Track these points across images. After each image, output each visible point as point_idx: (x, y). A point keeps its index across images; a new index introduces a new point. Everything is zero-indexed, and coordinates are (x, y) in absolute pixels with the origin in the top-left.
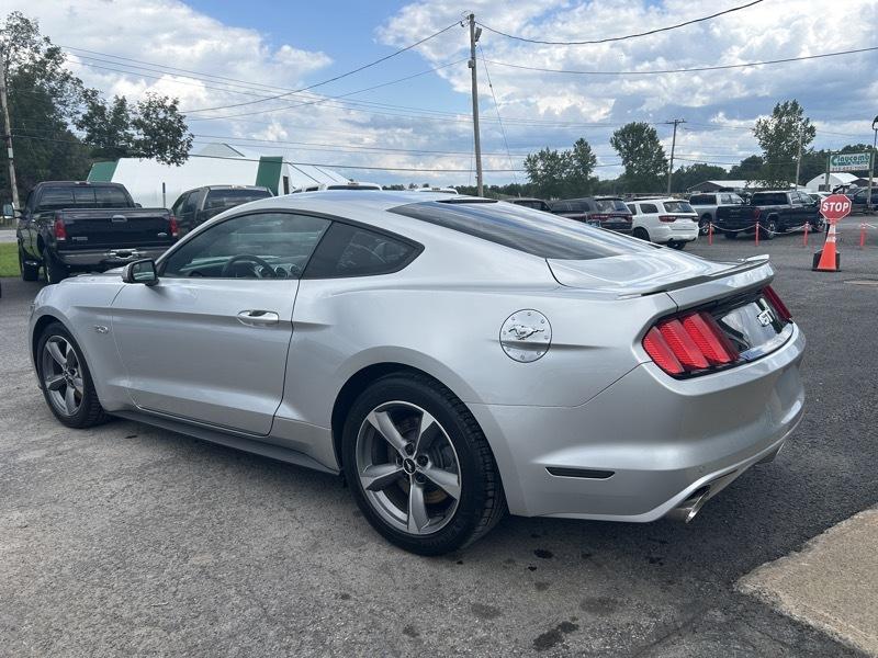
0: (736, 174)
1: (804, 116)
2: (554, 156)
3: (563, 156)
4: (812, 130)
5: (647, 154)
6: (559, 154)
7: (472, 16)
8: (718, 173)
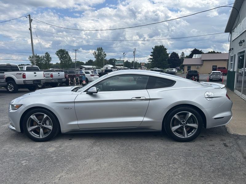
0: (87, 64)
1: (104, 51)
2: (38, 57)
3: (41, 57)
4: (105, 54)
5: (66, 57)
6: (40, 56)
7: (29, 15)
8: (83, 64)
